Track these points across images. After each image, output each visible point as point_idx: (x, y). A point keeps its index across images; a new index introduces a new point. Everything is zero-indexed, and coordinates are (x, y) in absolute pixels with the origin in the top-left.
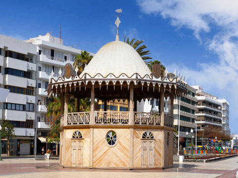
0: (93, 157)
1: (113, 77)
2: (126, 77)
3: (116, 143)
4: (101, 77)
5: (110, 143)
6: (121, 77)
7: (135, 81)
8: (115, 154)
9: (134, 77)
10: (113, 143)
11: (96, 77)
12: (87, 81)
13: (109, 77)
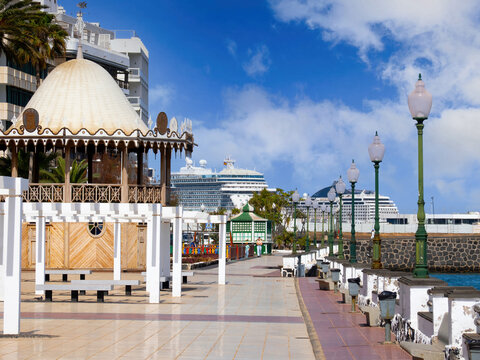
0: (69, 253)
1: (105, 135)
2: (122, 135)
3: (103, 231)
4: (87, 134)
5: (93, 232)
6: (116, 135)
7: (136, 142)
8: (101, 248)
9: (135, 135)
10: (99, 232)
11: (80, 134)
12: (67, 140)
13: (98, 135)
